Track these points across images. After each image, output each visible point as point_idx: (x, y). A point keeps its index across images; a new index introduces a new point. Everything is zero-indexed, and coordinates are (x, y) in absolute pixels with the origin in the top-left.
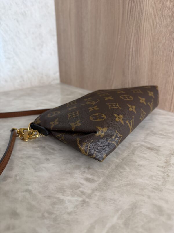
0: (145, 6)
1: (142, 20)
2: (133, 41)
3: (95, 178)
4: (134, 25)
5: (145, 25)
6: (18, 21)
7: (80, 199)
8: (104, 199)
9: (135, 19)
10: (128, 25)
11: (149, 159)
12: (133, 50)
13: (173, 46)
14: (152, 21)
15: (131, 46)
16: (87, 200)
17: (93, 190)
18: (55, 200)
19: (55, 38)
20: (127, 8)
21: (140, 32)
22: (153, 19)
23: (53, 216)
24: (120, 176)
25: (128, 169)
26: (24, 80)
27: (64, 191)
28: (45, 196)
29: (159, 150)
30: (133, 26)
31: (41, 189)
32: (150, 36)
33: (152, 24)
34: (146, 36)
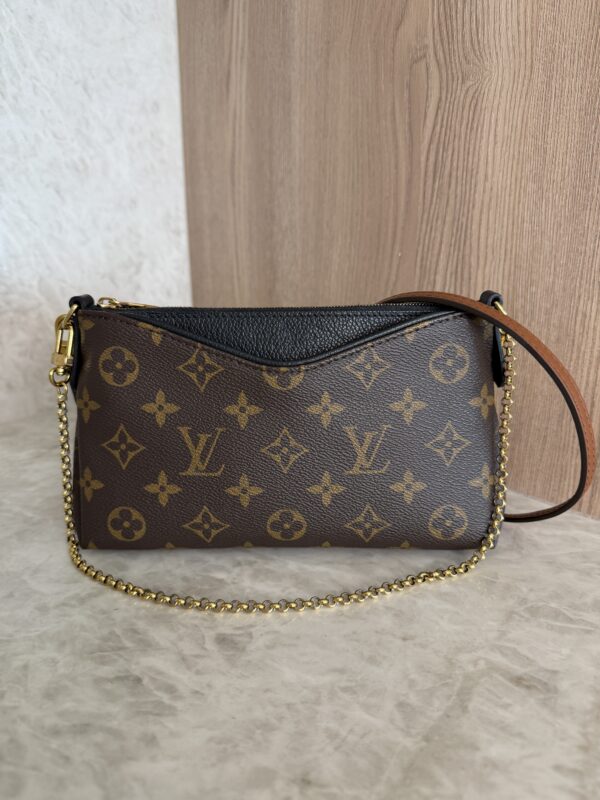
0: (482, 163)
1: (474, 207)
2: (446, 270)
4: (449, 219)
5: (484, 222)
9: (452, 202)
10: (426, 216)
11: (520, 735)
13: (579, 297)
14: (506, 212)
19: (184, 240)
20: (423, 165)
21: (468, 243)
22: (512, 205)
25: (448, 785)
29: (556, 690)
30: (444, 222)
32: (503, 257)
33: (508, 220)
34: (490, 257)
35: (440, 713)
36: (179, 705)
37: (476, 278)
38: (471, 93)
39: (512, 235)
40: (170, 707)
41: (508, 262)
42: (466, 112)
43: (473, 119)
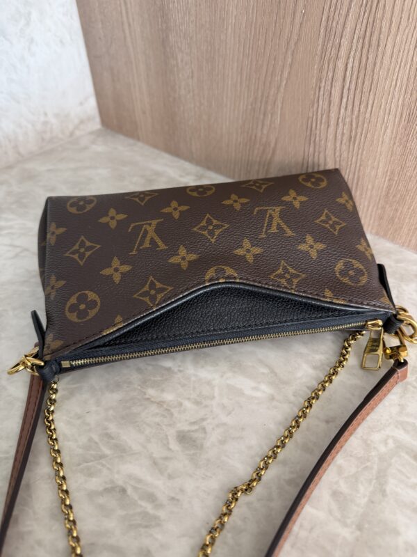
35: (366, 499)
36: (162, 514)
40: (156, 518)
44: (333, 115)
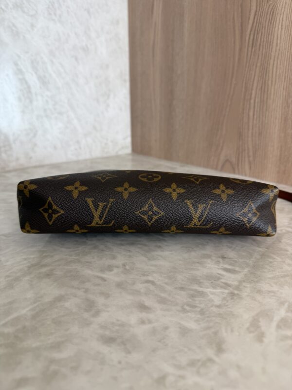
0: (275, 38)
1: (271, 58)
2: (257, 88)
3: (237, 269)
4: (259, 64)
6: (76, 59)
7: (227, 291)
8: (259, 292)
9: (260, 57)
10: (248, 64)
12: (257, 101)
15: (253, 96)
16: (236, 292)
17: (240, 282)
18: (192, 292)
19: (128, 85)
20: (247, 41)
21: (267, 75)
23: (199, 309)
24: (271, 266)
25: (279, 259)
26: (80, 148)
27: (200, 283)
28: (176, 288)
30: (256, 67)
31: (167, 281)
32: (283, 80)
33: (287, 63)
34: (278, 80)
37: (271, 90)
38: (271, 7)
39: (288, 70)
41: (286, 82)
42: (268, 16)
43: (272, 19)
44: (251, 124)
